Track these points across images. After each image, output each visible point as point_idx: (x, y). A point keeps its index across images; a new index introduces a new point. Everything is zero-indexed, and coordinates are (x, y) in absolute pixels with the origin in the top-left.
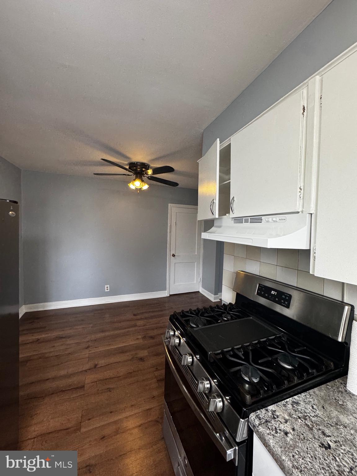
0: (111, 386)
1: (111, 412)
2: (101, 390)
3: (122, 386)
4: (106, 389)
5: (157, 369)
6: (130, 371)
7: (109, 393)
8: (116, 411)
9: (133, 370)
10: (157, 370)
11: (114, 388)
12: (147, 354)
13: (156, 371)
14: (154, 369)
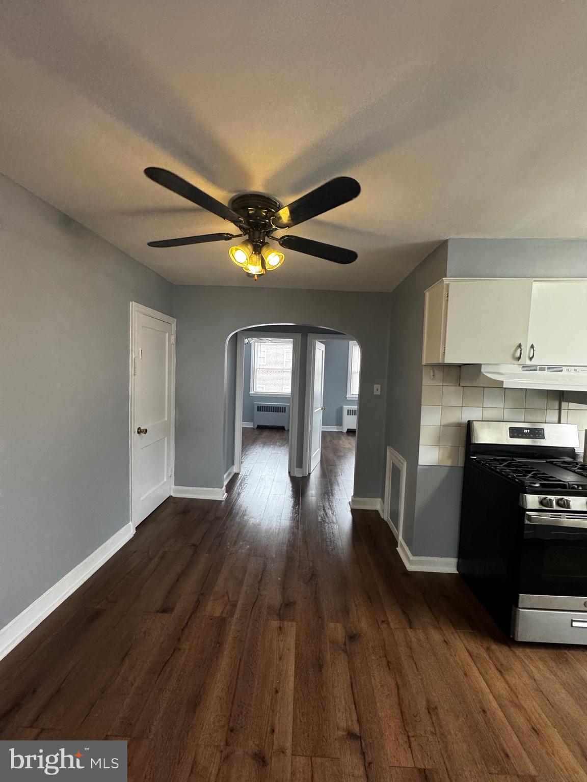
0: (422, 705)
1: (484, 711)
2: (435, 728)
3: (422, 684)
4: (431, 718)
5: (383, 622)
6: (385, 664)
7: (440, 711)
8: (480, 702)
9: (380, 657)
10: (386, 622)
11: (428, 701)
12: (339, 626)
13: (388, 623)
14: (384, 626)
